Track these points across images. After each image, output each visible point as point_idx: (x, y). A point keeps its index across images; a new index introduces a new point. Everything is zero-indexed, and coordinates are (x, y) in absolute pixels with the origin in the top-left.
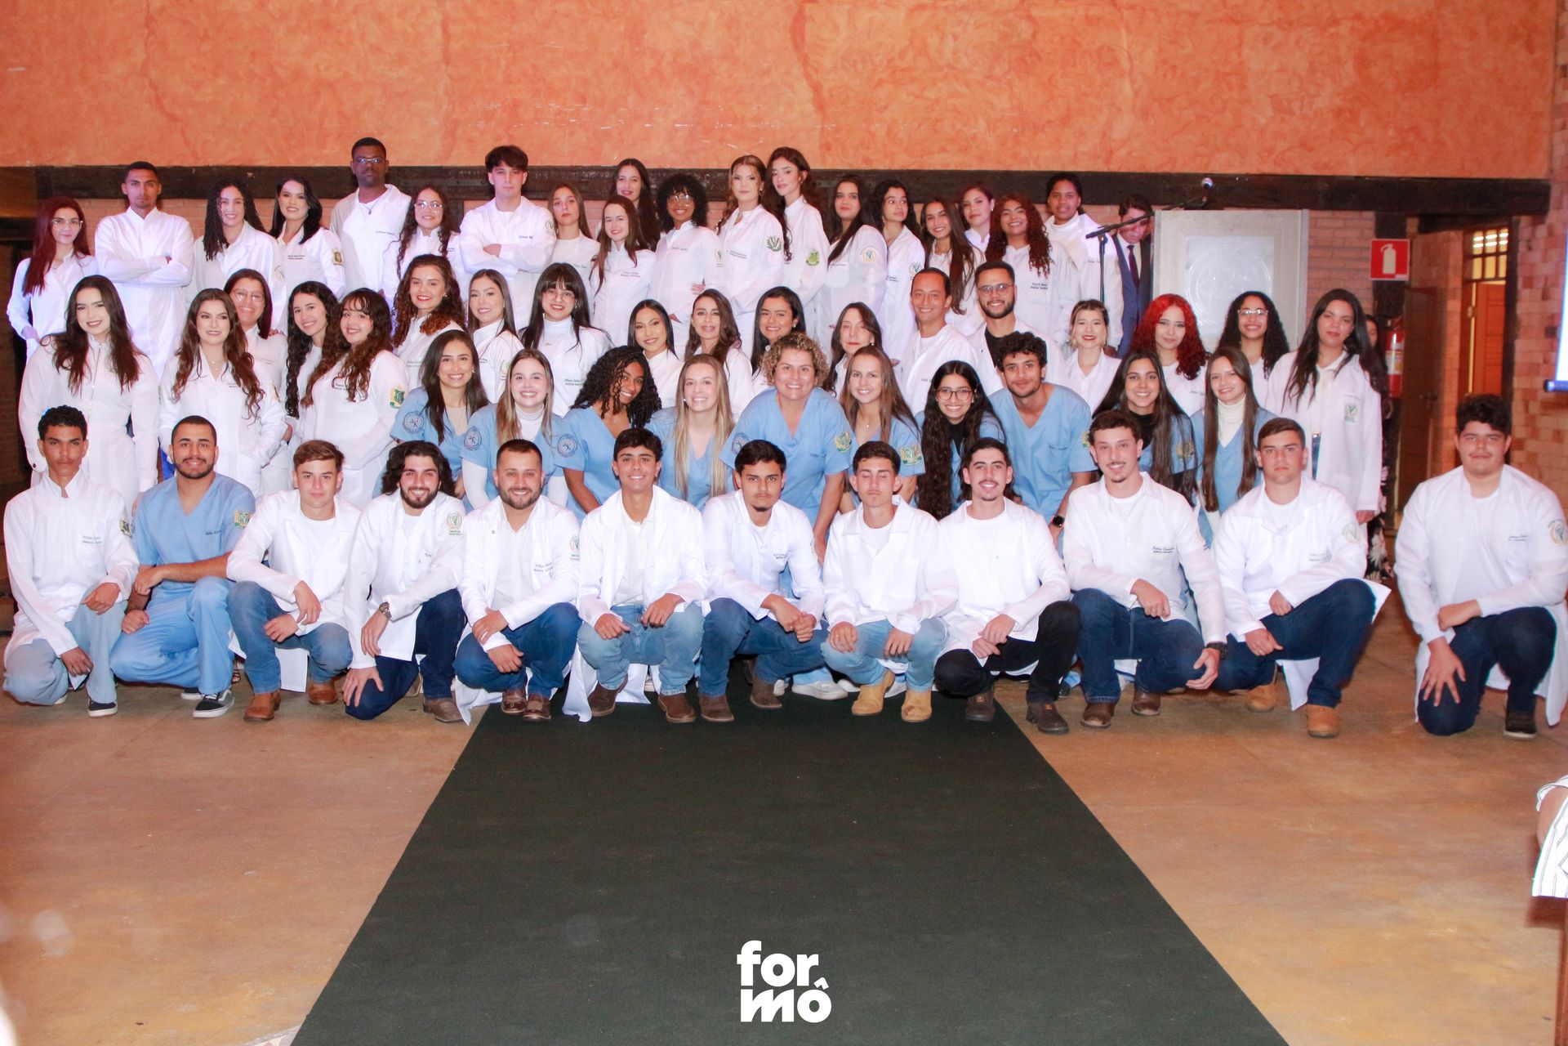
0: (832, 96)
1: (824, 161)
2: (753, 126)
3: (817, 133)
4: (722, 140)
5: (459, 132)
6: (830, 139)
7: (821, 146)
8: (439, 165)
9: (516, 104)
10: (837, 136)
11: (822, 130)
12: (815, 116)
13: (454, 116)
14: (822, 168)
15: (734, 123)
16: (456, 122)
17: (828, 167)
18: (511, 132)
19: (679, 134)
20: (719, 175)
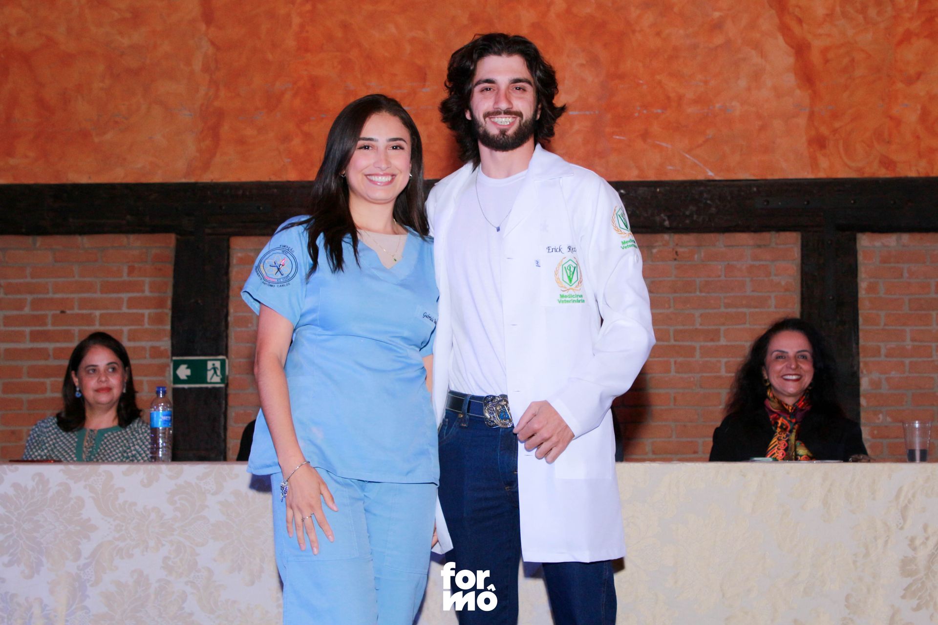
0: (827, 61)
1: (814, 163)
2: (691, 110)
3: (802, 121)
4: (645, 135)
5: (225, 128)
6: (824, 130)
7: (810, 142)
8: (192, 180)
9: (315, 84)
10: (837, 125)
11: (812, 116)
12: (798, 92)
13: (217, 104)
14: (810, 176)
15: (664, 108)
16: (221, 114)
17: (822, 175)
18: (306, 128)
19: (576, 127)
20: (641, 190)
